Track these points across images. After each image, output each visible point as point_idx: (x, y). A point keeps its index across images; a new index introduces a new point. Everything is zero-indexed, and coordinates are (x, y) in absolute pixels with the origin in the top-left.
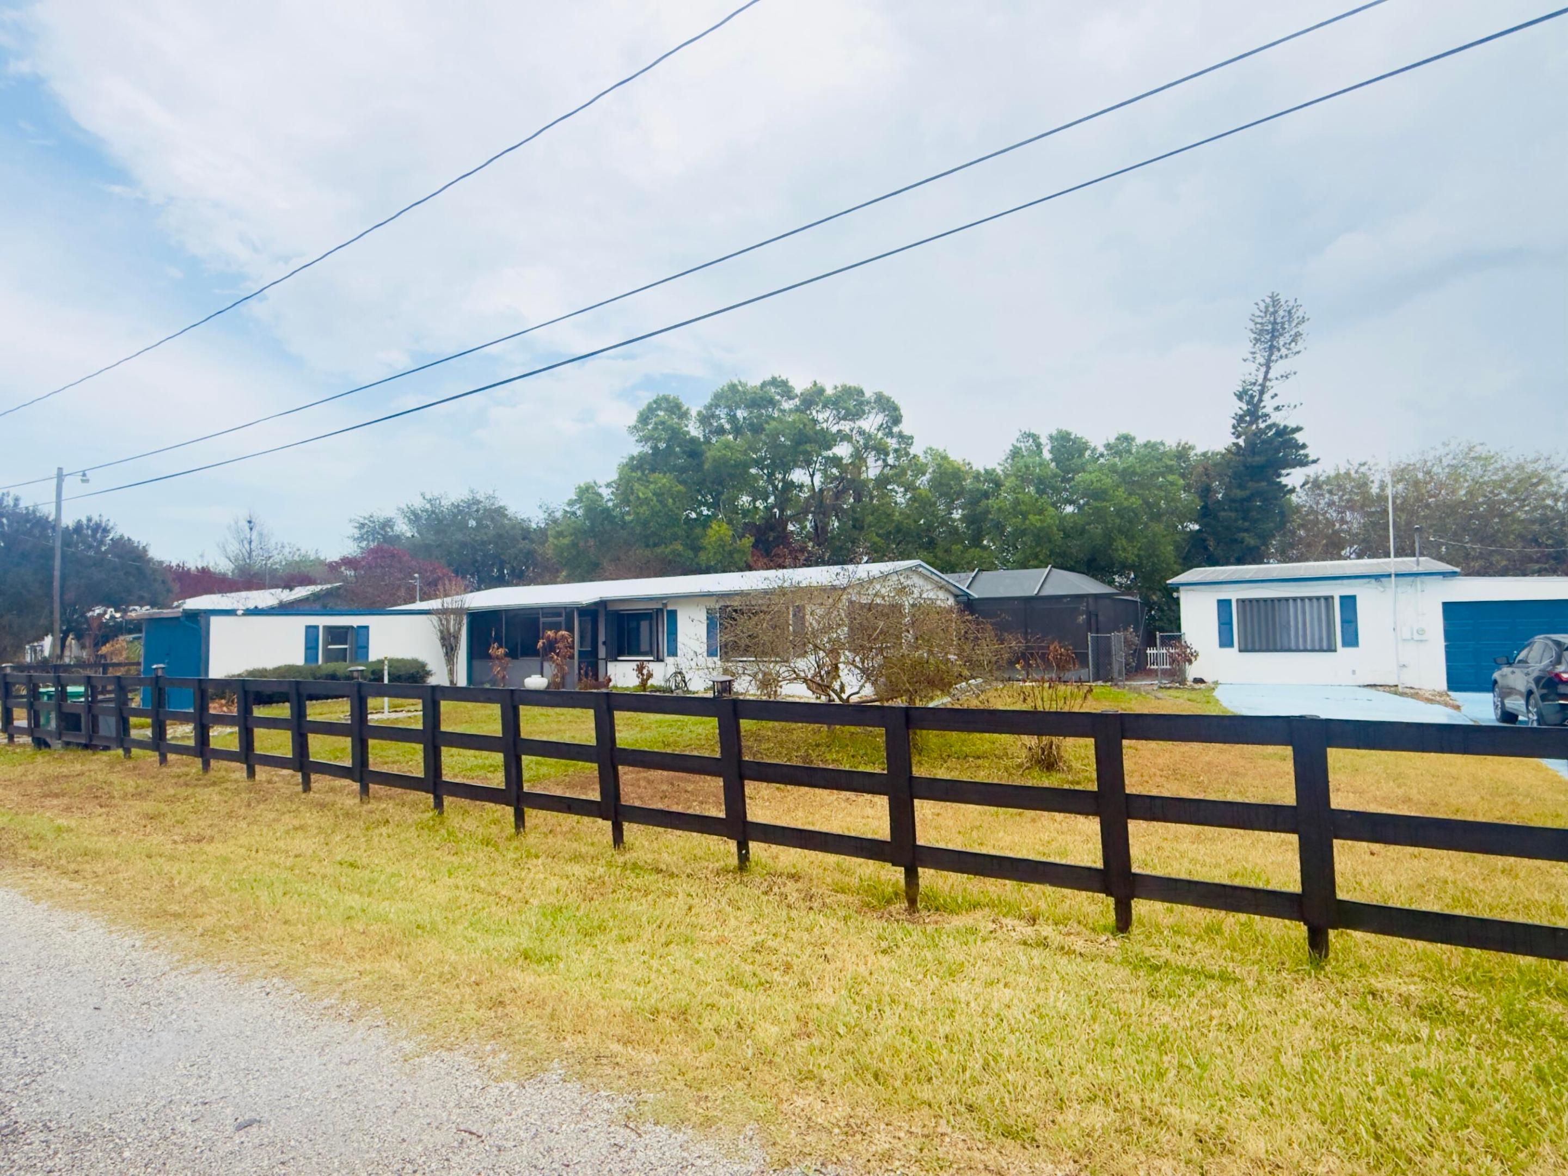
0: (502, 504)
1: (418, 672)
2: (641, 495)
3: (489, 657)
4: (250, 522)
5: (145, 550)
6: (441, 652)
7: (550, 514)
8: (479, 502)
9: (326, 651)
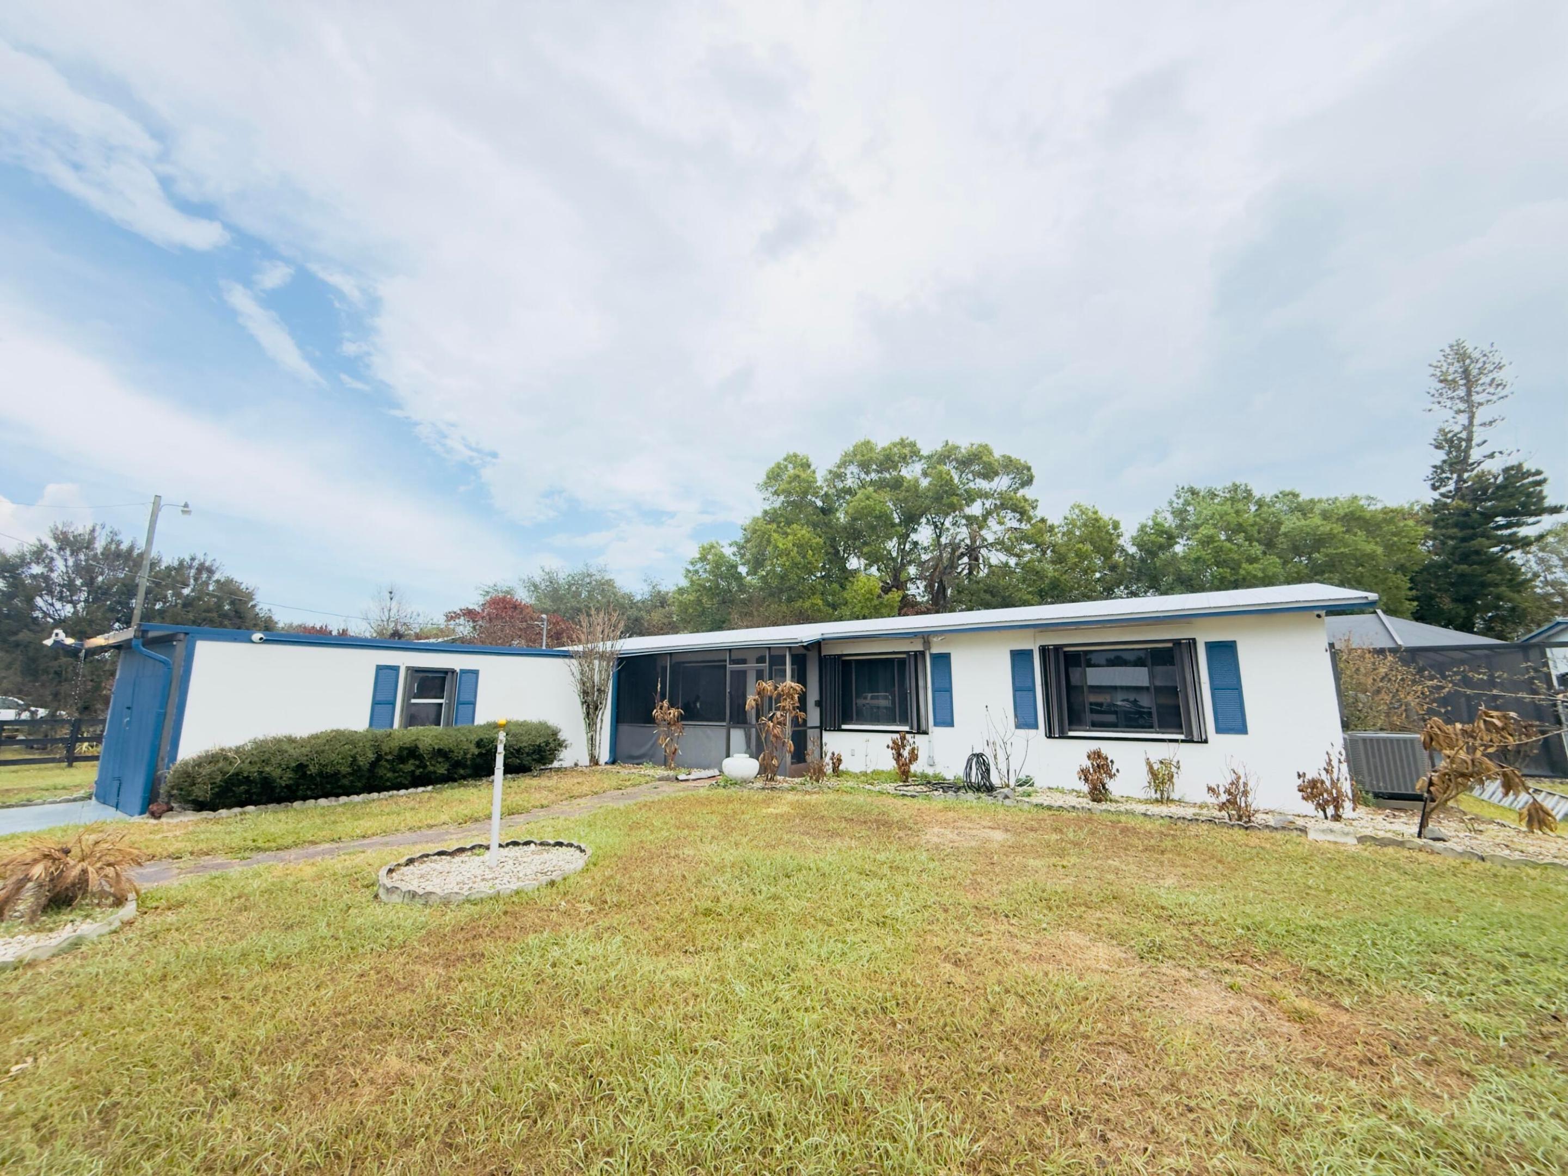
0: (612, 577)
1: (547, 744)
2: (780, 545)
3: (651, 720)
4: (391, 593)
5: (250, 596)
6: (580, 711)
7: (654, 587)
8: (590, 575)
9: (407, 705)
